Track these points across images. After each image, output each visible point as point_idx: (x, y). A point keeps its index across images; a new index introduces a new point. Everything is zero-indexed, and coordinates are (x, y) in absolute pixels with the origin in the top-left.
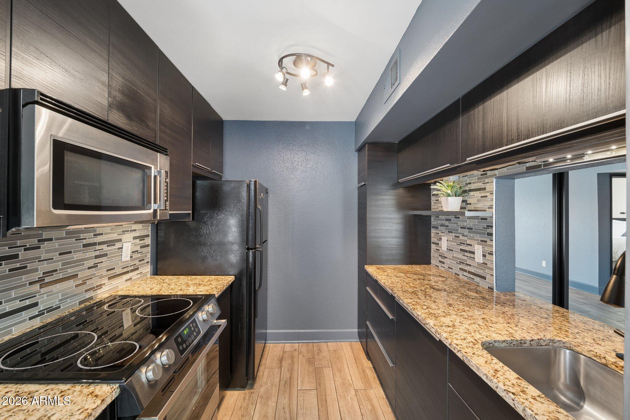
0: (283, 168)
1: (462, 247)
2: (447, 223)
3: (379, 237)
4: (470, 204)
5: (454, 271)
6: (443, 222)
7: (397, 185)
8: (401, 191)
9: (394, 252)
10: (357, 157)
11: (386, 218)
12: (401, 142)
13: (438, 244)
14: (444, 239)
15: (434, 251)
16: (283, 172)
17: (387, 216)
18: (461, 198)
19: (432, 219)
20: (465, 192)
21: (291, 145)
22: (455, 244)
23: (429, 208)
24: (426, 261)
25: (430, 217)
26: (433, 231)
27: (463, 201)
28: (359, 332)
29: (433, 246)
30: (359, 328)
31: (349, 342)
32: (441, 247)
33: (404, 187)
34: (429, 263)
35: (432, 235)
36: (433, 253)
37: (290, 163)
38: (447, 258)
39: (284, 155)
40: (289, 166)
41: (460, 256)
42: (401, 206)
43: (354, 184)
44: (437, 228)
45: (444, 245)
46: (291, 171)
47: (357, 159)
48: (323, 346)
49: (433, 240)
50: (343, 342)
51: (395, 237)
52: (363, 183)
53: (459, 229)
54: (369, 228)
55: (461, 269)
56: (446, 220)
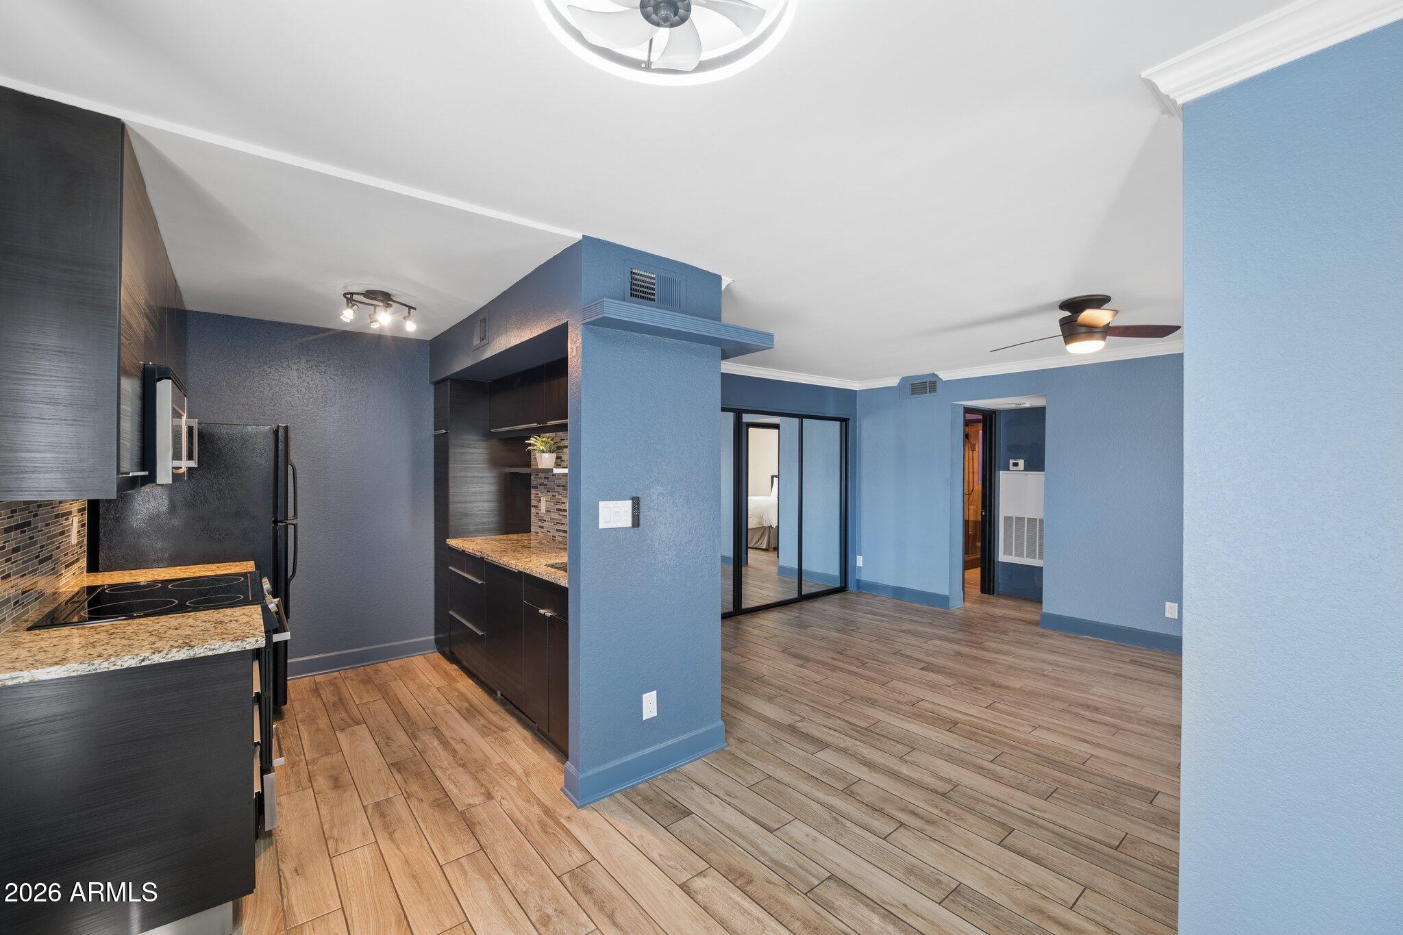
0: (308, 400)
1: (558, 507)
2: (545, 482)
3: (466, 502)
4: (564, 461)
5: (551, 534)
6: (542, 481)
7: (489, 436)
8: (495, 442)
9: (485, 520)
10: (433, 391)
11: (475, 477)
12: (496, 381)
13: (537, 507)
14: (543, 500)
15: (534, 516)
16: (307, 406)
17: (476, 474)
18: (555, 455)
19: (532, 477)
20: (559, 448)
21: (323, 365)
22: (552, 504)
23: (528, 464)
24: (526, 529)
25: (530, 475)
26: (533, 492)
27: (557, 458)
28: (436, 640)
29: (533, 510)
30: (436, 634)
31: (422, 655)
32: (540, 510)
33: (501, 439)
34: (528, 531)
35: (532, 496)
36: (533, 519)
37: (321, 393)
38: (545, 521)
39: (309, 379)
40: (320, 397)
41: (557, 516)
42: (494, 462)
43: (428, 430)
44: (537, 488)
45: (543, 506)
46: (323, 405)
47: (432, 395)
48: (383, 666)
49: (533, 502)
50: (413, 656)
51: (487, 501)
52: (444, 431)
53: (556, 487)
54: (453, 490)
55: (558, 530)
56: (545, 478)
